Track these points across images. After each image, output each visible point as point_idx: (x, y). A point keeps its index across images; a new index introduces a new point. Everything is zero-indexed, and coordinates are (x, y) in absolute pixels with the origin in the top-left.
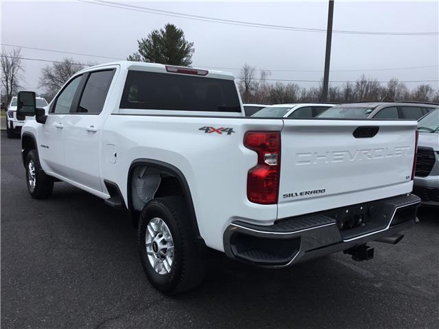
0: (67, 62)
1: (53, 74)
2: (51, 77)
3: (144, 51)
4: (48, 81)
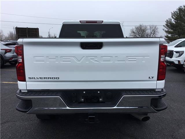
0: (141, 26)
1: (134, 31)
2: (134, 32)
3: (174, 17)
4: (132, 34)
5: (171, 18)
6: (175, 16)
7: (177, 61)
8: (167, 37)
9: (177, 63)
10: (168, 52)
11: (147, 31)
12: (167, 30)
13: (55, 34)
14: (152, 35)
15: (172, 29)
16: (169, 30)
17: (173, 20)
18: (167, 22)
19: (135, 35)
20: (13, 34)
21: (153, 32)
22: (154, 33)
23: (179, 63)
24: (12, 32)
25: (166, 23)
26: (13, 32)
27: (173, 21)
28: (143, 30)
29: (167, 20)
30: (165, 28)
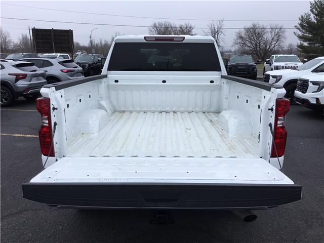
0: (254, 26)
1: (243, 35)
2: (241, 37)
3: (314, 10)
4: (239, 41)
5: (310, 13)
6: (316, 10)
7: (314, 98)
8: (301, 46)
9: (314, 102)
10: (299, 82)
11: (265, 36)
12: (301, 34)
13: (101, 40)
14: (274, 43)
15: (310, 32)
16: (306, 35)
17: (312, 16)
18: (302, 20)
19: (244, 43)
20: (28, 40)
21: (276, 38)
22: (278, 40)
23: (317, 102)
24: (26, 35)
25: (300, 22)
26: (28, 35)
27: (313, 18)
28: (259, 34)
29: (302, 17)
30: (299, 31)
